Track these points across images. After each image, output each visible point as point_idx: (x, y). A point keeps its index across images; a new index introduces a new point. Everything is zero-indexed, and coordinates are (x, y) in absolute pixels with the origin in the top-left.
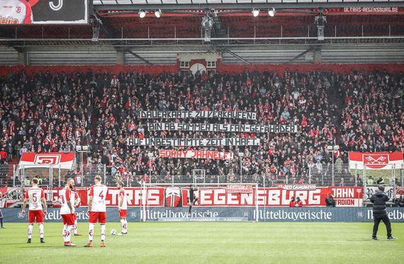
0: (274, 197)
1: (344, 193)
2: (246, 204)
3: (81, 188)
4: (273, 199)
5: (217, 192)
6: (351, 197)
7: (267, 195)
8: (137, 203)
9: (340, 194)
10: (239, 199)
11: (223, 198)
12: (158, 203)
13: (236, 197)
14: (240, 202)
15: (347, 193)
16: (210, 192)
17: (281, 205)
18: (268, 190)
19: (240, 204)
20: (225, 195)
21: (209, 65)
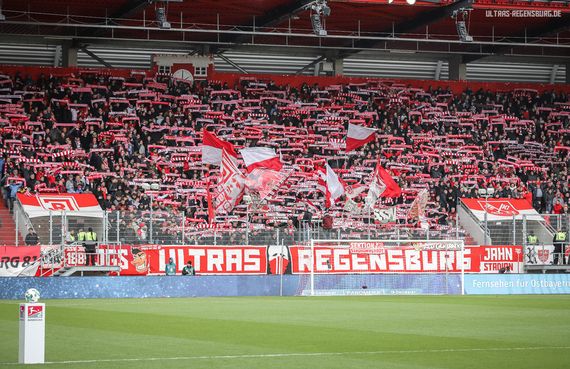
0: (413, 260)
1: (500, 254)
2: (378, 269)
3: (150, 247)
4: (412, 263)
5: (337, 253)
6: (509, 260)
7: (403, 257)
8: (229, 268)
10: (368, 262)
11: (347, 261)
12: (258, 269)
13: (363, 260)
14: (369, 267)
15: (503, 253)
16: (328, 252)
17: (422, 270)
18: (403, 250)
19: (369, 270)
20: (349, 256)
21: (198, 73)
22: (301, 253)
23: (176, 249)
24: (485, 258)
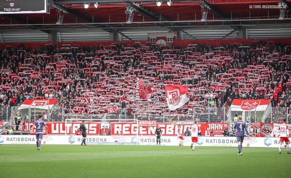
0: (170, 129)
1: (216, 127)
3: (48, 123)
4: (169, 131)
5: (133, 126)
6: (220, 130)
7: (165, 128)
9: (213, 127)
10: (147, 130)
11: (137, 129)
12: (95, 133)
13: (145, 129)
14: (147, 133)
15: (218, 127)
16: (129, 125)
17: (174, 135)
18: (166, 125)
21: (168, 41)
22: (116, 126)
23: (59, 123)
24: (208, 129)
